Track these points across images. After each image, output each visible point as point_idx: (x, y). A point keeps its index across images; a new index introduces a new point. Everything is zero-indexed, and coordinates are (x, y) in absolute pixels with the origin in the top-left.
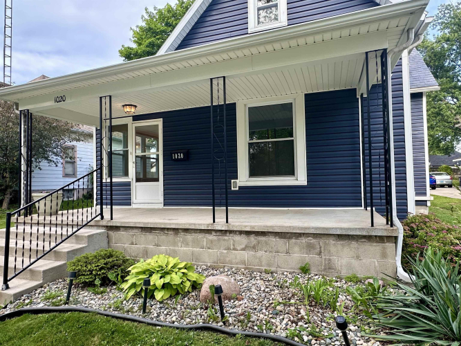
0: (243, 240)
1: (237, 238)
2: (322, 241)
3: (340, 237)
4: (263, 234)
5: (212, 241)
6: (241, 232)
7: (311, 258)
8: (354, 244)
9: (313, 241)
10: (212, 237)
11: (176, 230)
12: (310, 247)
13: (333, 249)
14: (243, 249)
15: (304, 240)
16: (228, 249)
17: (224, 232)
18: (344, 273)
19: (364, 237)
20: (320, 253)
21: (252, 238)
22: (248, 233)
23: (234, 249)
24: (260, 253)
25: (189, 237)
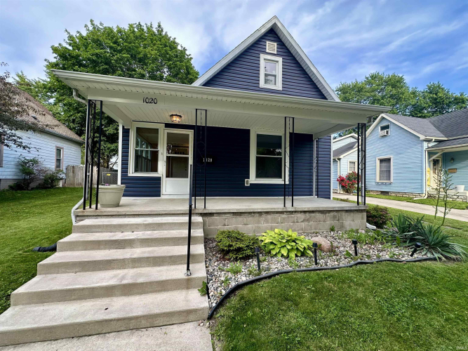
0: (302, 216)
1: (299, 215)
2: (340, 214)
3: (347, 211)
4: (313, 212)
5: (284, 219)
6: (301, 212)
7: (335, 223)
8: (352, 214)
9: (336, 214)
10: (284, 216)
11: (260, 213)
12: (334, 217)
13: (344, 217)
14: (302, 222)
15: (332, 214)
16: (294, 222)
17: (291, 212)
18: (348, 229)
19: (356, 210)
20: (338, 220)
21: (307, 214)
22: (305, 212)
23: (297, 222)
24: (311, 223)
25: (269, 217)
